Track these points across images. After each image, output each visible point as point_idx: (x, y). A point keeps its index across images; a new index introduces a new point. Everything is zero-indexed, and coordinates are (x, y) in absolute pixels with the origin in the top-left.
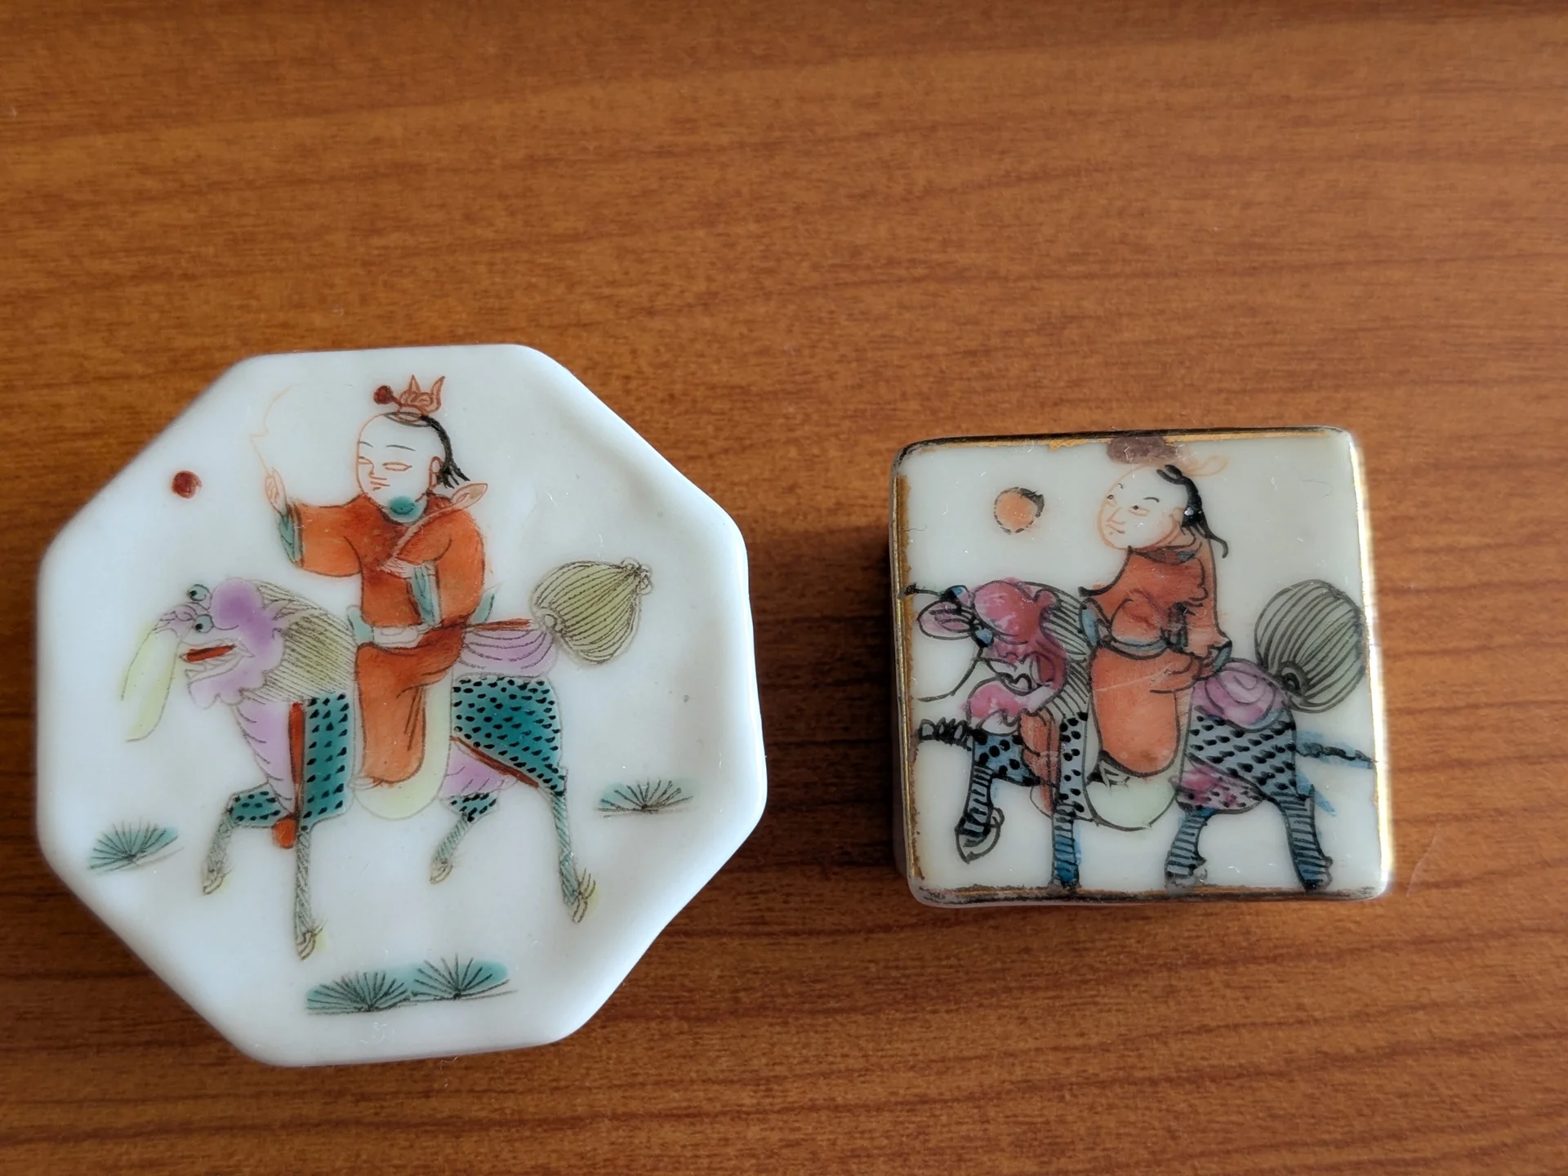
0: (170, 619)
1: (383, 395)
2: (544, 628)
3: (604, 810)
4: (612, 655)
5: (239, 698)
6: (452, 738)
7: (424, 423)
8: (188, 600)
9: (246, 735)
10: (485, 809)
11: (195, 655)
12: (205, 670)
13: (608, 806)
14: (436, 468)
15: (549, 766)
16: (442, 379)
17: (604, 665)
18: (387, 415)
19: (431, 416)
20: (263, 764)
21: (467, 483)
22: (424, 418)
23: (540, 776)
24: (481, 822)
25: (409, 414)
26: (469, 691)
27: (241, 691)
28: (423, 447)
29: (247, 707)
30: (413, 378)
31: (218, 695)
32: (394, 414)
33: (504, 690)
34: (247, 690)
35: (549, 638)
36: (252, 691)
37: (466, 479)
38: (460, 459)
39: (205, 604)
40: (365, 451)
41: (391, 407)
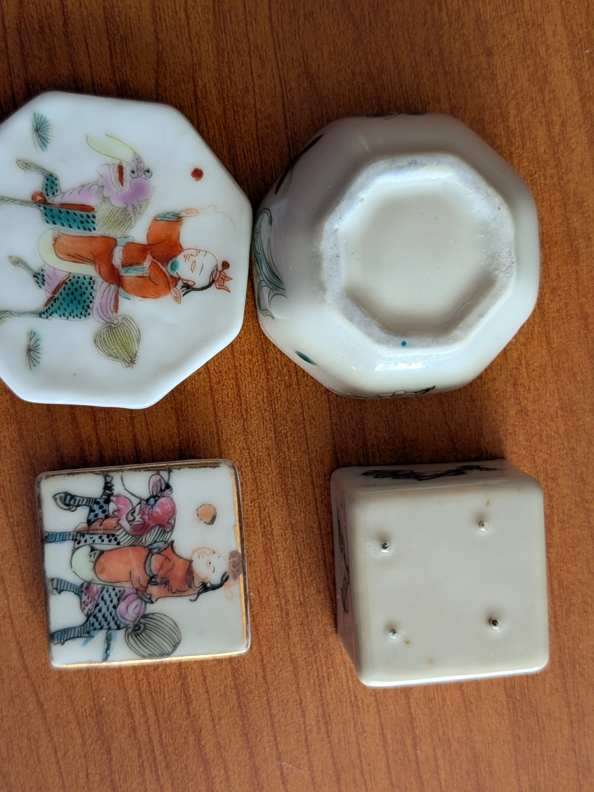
0: (138, 160)
1: (226, 265)
2: (113, 319)
3: (31, 333)
4: (98, 346)
5: (100, 185)
6: (70, 273)
7: (211, 281)
8: (146, 169)
9: (83, 186)
10: (38, 283)
11: (121, 169)
12: (114, 172)
13: (32, 335)
14: (191, 283)
15: (53, 313)
16: (229, 291)
17: (93, 342)
18: (217, 265)
19: (214, 285)
20: (70, 192)
21: (182, 295)
22: (213, 281)
23: (49, 308)
24: (31, 281)
25: (216, 275)
26: (90, 283)
27: (102, 187)
28: (201, 279)
29: (95, 188)
30: (232, 279)
31: (102, 176)
32: (217, 269)
33: (88, 298)
34: (103, 190)
35: (108, 320)
36: (102, 192)
37: (184, 295)
38: (193, 294)
39: (143, 176)
40: (202, 253)
41: (220, 268)
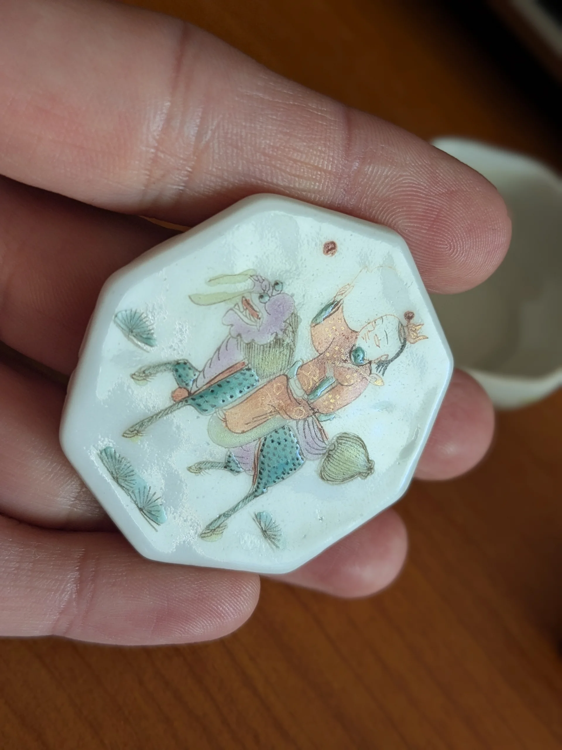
12: (242, 312)
28: (391, 347)
